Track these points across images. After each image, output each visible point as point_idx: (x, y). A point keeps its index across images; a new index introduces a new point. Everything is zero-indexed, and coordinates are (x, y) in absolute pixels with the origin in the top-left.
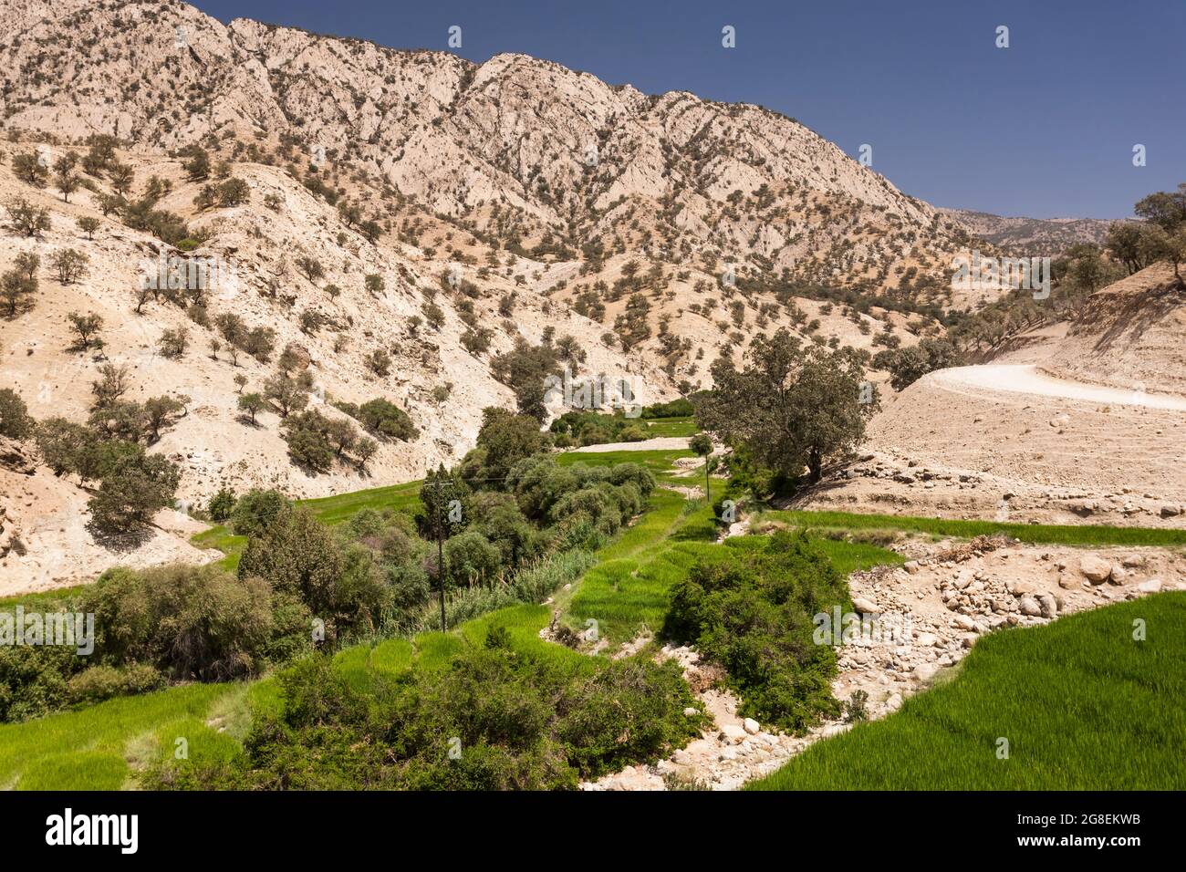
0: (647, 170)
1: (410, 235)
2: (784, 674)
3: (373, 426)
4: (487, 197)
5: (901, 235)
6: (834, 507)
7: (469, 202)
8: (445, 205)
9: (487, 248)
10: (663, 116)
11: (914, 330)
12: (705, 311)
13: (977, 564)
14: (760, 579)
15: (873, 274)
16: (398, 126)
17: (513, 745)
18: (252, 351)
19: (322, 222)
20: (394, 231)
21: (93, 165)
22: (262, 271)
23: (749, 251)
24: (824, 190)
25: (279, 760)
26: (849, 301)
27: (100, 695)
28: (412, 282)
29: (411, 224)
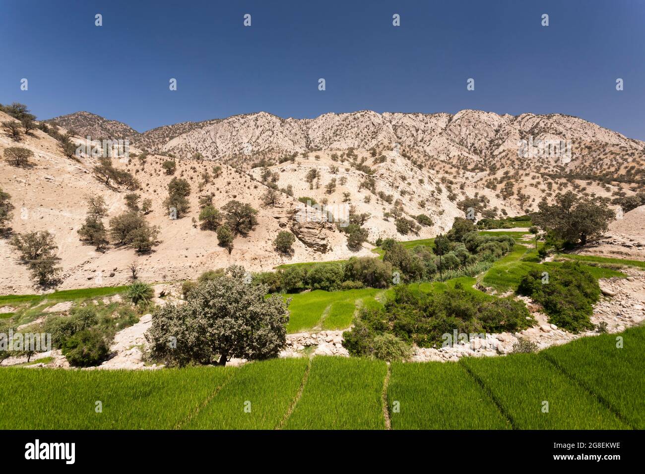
0: (513, 140)
1: (432, 167)
3: (420, 222)
4: (456, 154)
5: (628, 154)
6: (592, 254)
7: (450, 156)
8: (443, 157)
9: (456, 169)
10: (520, 122)
11: (633, 190)
12: (536, 186)
14: (558, 277)
15: (612, 169)
16: (429, 136)
17: (463, 319)
18: (387, 201)
19: (406, 165)
20: (427, 166)
22: (390, 180)
23: (555, 164)
24: (589, 141)
25: (393, 311)
26: (601, 180)
27: (349, 288)
28: (432, 181)
29: (432, 164)
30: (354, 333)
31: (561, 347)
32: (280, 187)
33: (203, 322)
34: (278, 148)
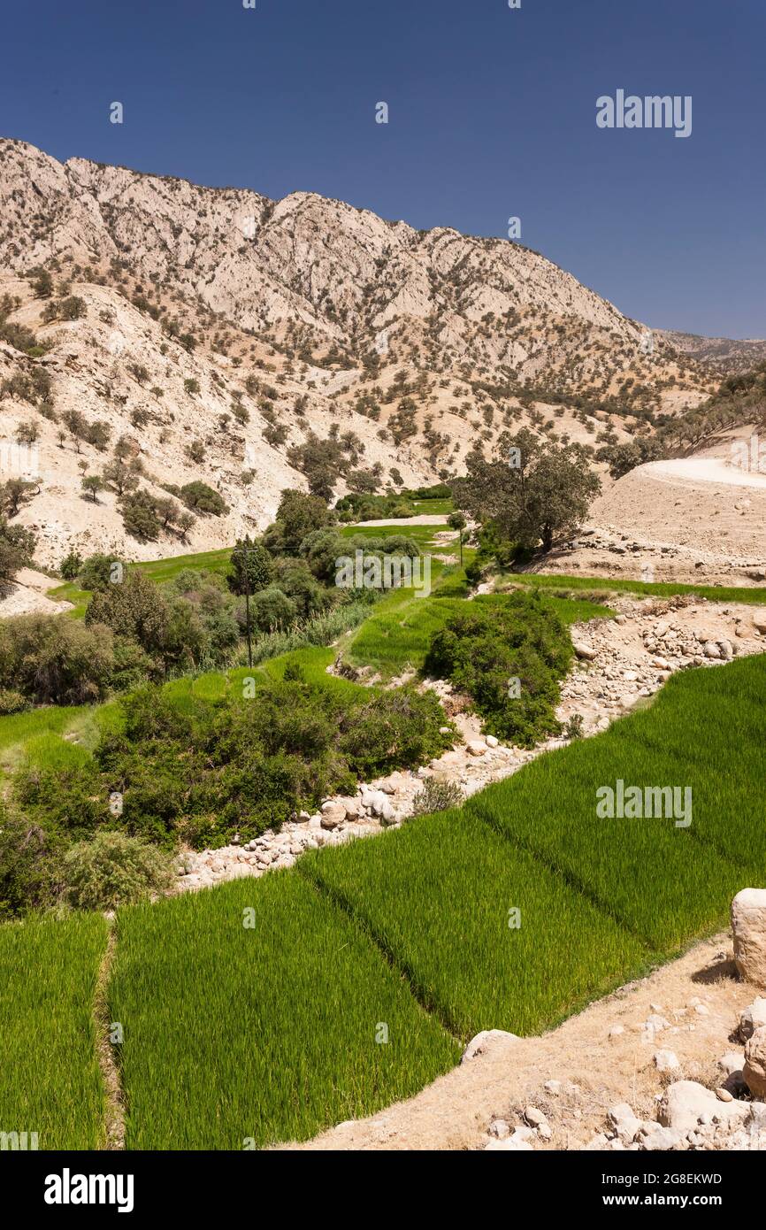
0: (416, 294)
1: (221, 346)
3: (192, 504)
4: (284, 316)
5: (623, 352)
6: (561, 572)
7: (269, 319)
8: (249, 321)
9: (284, 358)
10: (430, 248)
11: (630, 430)
12: (461, 412)
13: (672, 618)
14: (502, 628)
15: (598, 383)
16: (209, 253)
17: (306, 755)
18: (92, 441)
19: (148, 334)
20: (207, 342)
22: (99, 375)
23: (499, 363)
24: (561, 313)
25: (122, 766)
26: (578, 405)
28: (222, 385)
29: (221, 337)
31: (504, 783)
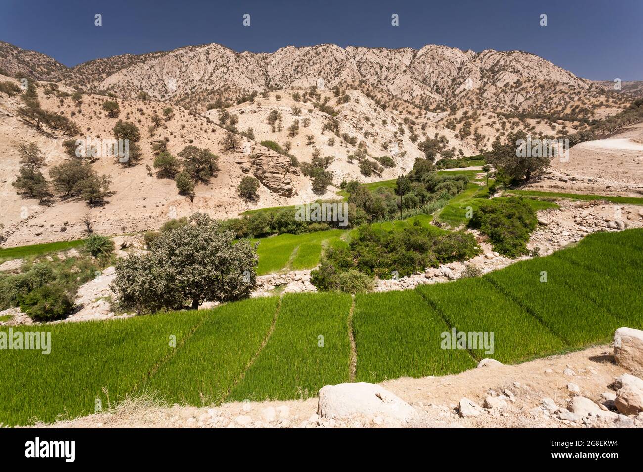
0: (474, 79)
1: (395, 107)
2: (509, 239)
3: (383, 164)
4: (419, 94)
5: (575, 93)
6: (534, 189)
7: (413, 95)
8: (406, 97)
9: (419, 110)
10: (482, 59)
11: (575, 128)
12: (491, 125)
13: (591, 210)
14: (504, 211)
15: (560, 108)
16: (393, 74)
17: (420, 252)
18: (351, 143)
19: (370, 105)
20: (391, 107)
21: (311, 95)
22: (354, 121)
23: (510, 104)
24: (543, 79)
25: (358, 249)
26: (548, 119)
27: (316, 230)
28: (395, 121)
29: (396, 104)
30: (321, 271)
31: (501, 270)
32: (240, 131)
33: (171, 270)
34: (235, 87)
